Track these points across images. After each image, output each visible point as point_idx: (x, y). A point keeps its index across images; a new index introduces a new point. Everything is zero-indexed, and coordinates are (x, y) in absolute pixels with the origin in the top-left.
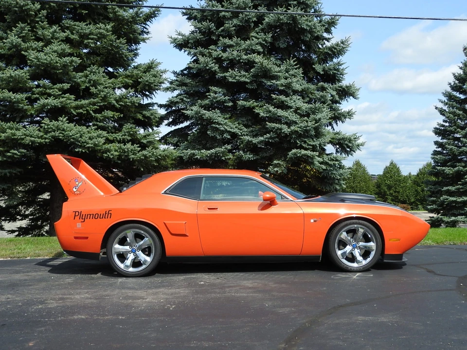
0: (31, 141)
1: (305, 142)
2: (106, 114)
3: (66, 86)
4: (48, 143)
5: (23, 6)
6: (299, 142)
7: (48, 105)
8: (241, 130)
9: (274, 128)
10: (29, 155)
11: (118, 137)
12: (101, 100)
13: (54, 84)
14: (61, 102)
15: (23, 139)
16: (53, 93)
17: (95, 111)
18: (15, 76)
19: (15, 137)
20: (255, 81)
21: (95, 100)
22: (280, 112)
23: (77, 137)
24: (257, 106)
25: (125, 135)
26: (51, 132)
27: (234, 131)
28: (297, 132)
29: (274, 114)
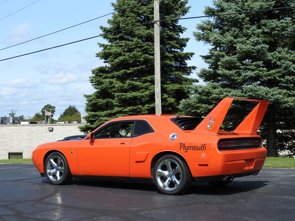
2: (287, 78)
3: (260, 63)
5: (234, 17)
7: (247, 76)
12: (283, 69)
13: (253, 62)
16: (251, 68)
17: (280, 77)
18: (229, 60)
21: (280, 70)
23: (263, 95)
26: (248, 92)
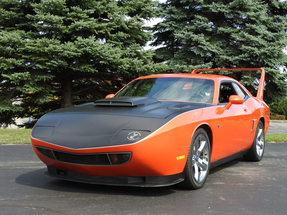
0: (68, 54)
1: (271, 62)
2: (119, 35)
3: (92, 11)
4: (79, 56)
6: (266, 62)
7: (80, 26)
8: (219, 50)
9: (248, 50)
10: (64, 65)
11: (126, 53)
12: (116, 23)
13: (84, 9)
14: (89, 24)
15: (62, 52)
16: (82, 17)
17: (111, 32)
19: (56, 50)
20: (232, 13)
21: (112, 23)
22: (253, 38)
23: (102, 52)
24: (233, 32)
25: (131, 52)
26: (83, 47)
27: (215, 51)
28: (265, 54)
29: (248, 39)
